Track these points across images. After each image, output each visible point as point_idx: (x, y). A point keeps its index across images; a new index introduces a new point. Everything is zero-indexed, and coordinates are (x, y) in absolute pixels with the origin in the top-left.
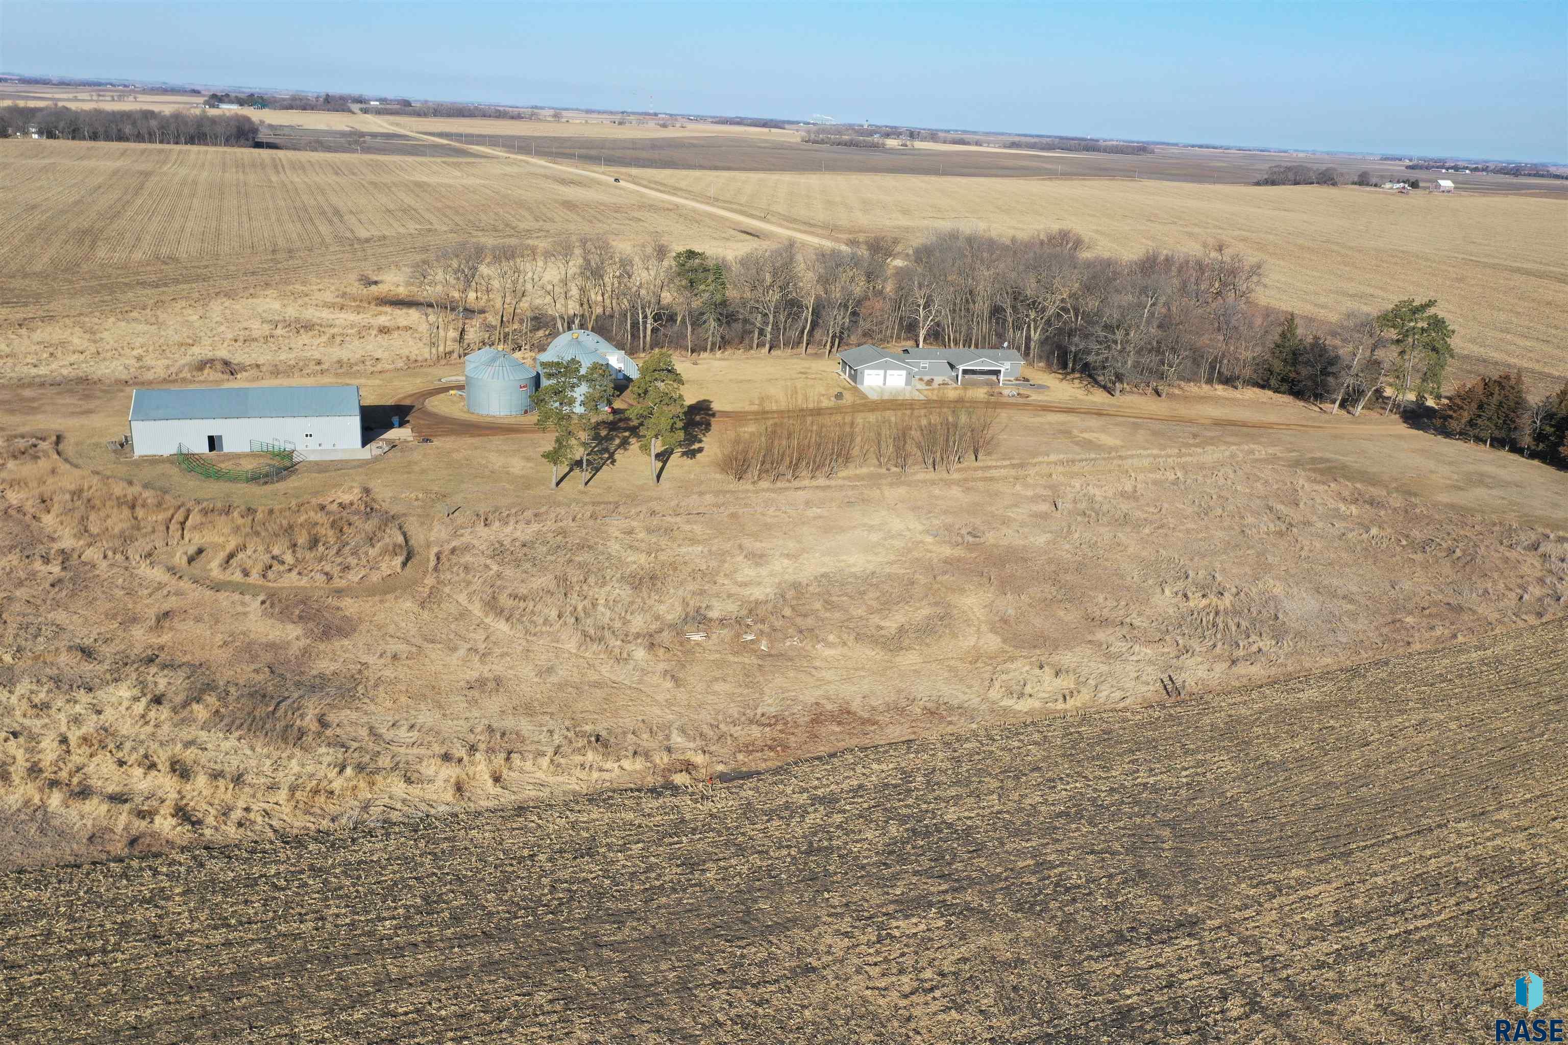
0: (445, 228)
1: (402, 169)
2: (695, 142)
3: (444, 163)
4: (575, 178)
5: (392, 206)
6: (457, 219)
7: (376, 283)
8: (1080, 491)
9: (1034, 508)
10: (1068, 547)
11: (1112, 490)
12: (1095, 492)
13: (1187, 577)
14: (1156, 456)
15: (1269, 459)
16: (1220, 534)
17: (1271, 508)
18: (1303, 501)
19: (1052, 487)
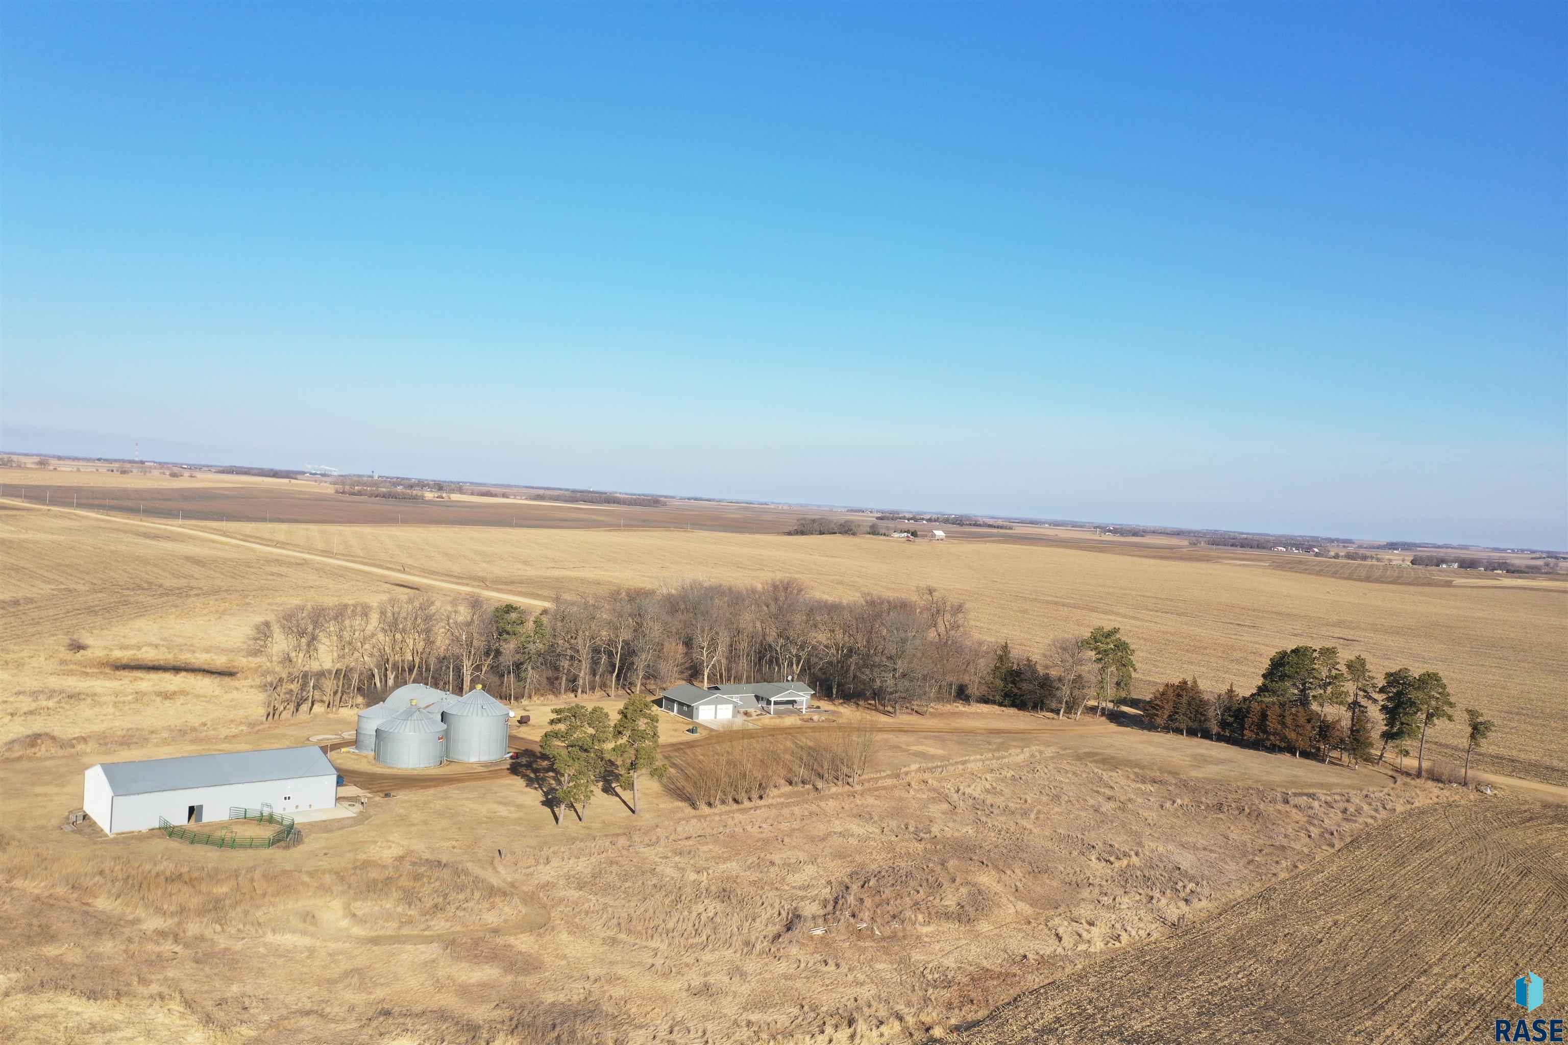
7: (84, 647)
8: (958, 791)
9: (938, 807)
10: (993, 834)
11: (979, 789)
12: (969, 791)
13: (1093, 847)
14: (983, 761)
15: (1058, 756)
16: (1083, 814)
17: (1097, 792)
18: (1112, 784)
19: (935, 790)
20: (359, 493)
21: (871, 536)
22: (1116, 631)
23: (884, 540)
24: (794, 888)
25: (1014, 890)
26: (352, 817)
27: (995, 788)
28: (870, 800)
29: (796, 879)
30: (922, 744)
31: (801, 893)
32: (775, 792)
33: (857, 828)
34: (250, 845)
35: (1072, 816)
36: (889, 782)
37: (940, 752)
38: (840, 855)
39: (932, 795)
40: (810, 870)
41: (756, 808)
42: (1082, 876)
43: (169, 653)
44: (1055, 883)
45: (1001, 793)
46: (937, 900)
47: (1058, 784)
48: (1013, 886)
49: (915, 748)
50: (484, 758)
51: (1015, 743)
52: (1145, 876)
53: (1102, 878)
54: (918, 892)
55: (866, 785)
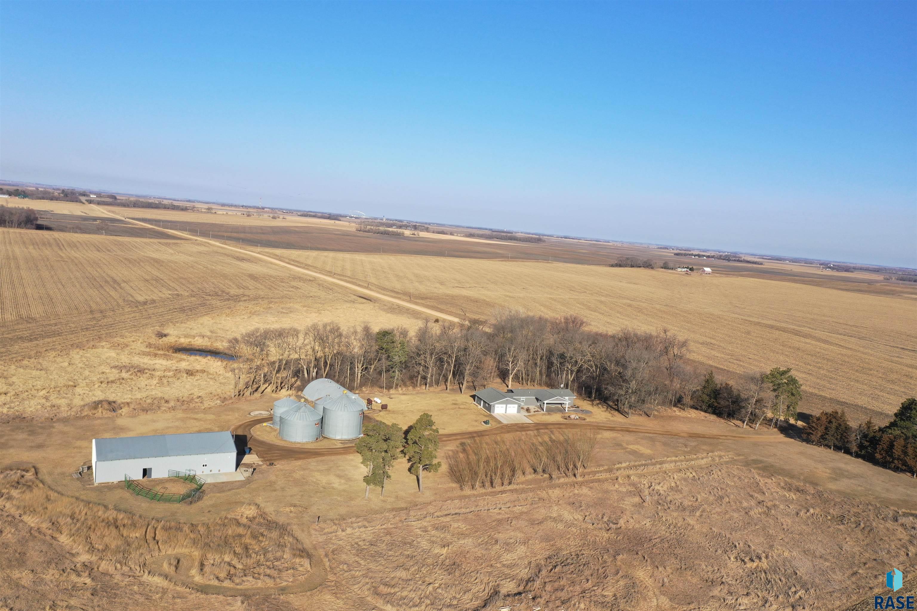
0: (187, 294)
1: (136, 247)
2: (297, 229)
3: (160, 243)
4: (245, 256)
5: (147, 277)
6: (191, 287)
7: (165, 335)
8: (649, 487)
9: (631, 500)
10: (664, 528)
11: (665, 488)
12: (658, 487)
13: (735, 546)
14: (676, 462)
15: (733, 462)
16: (736, 515)
17: (752, 496)
18: (765, 490)
19: (634, 485)
20: (368, 231)
21: (663, 270)
22: (789, 370)
23: (670, 273)
24: (504, 565)
25: (661, 585)
26: (242, 481)
27: (677, 486)
28: (585, 490)
29: (508, 558)
30: (638, 443)
31: (507, 571)
32: (522, 478)
33: (568, 515)
34: (169, 500)
35: (727, 516)
36: (603, 476)
37: (647, 451)
38: (547, 539)
39: (630, 488)
40: (521, 550)
41: (502, 492)
42: (718, 574)
43: (209, 341)
44: (695, 580)
45: (680, 491)
46: (600, 590)
47: (724, 487)
48: (661, 581)
49: (631, 447)
50: (345, 437)
51: (704, 447)
52: (767, 579)
53: (733, 577)
54: (588, 580)
55: (586, 476)
